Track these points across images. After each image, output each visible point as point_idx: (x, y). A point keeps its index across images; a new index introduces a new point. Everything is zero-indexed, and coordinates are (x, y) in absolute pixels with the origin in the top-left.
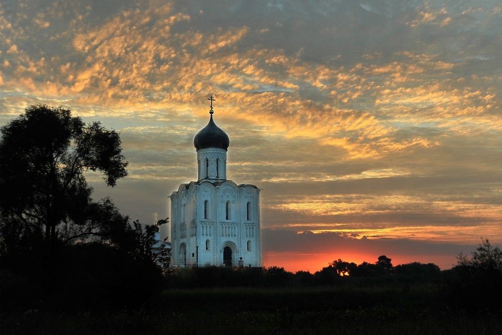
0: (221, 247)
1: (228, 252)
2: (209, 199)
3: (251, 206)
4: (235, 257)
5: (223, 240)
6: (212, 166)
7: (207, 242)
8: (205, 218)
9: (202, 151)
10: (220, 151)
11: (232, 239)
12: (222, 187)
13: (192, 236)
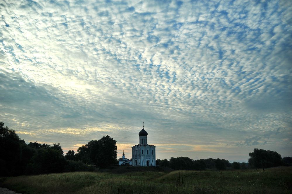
0: (146, 161)
1: (148, 162)
2: (143, 149)
3: (153, 151)
4: (149, 163)
5: (147, 159)
6: (144, 141)
7: (143, 160)
8: (143, 154)
9: (141, 137)
10: (145, 137)
11: (149, 159)
12: (147, 146)
13: (139, 158)
